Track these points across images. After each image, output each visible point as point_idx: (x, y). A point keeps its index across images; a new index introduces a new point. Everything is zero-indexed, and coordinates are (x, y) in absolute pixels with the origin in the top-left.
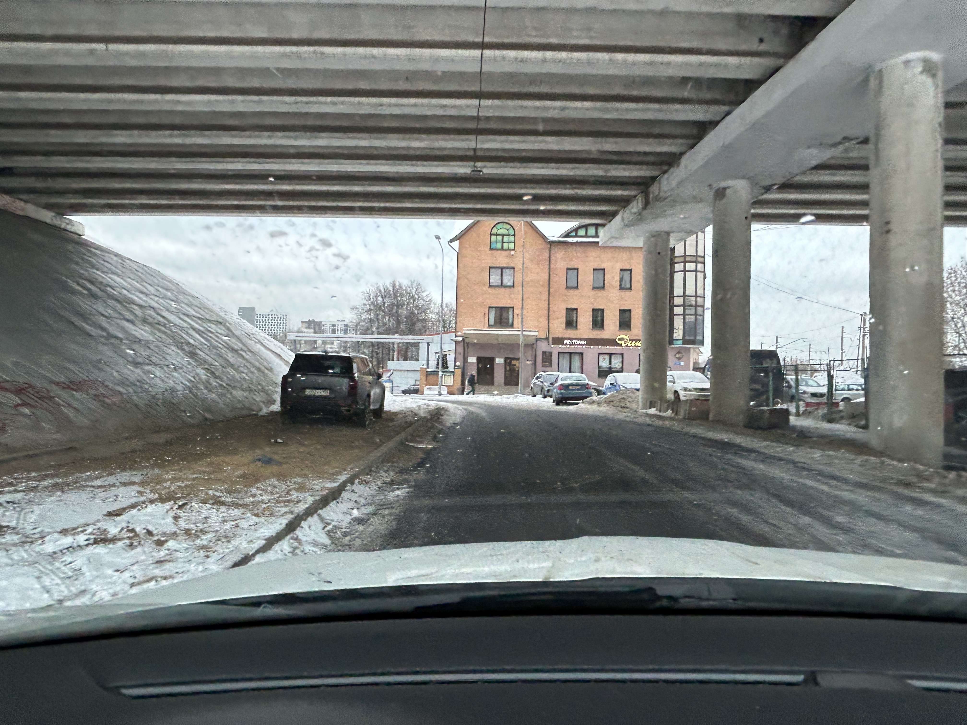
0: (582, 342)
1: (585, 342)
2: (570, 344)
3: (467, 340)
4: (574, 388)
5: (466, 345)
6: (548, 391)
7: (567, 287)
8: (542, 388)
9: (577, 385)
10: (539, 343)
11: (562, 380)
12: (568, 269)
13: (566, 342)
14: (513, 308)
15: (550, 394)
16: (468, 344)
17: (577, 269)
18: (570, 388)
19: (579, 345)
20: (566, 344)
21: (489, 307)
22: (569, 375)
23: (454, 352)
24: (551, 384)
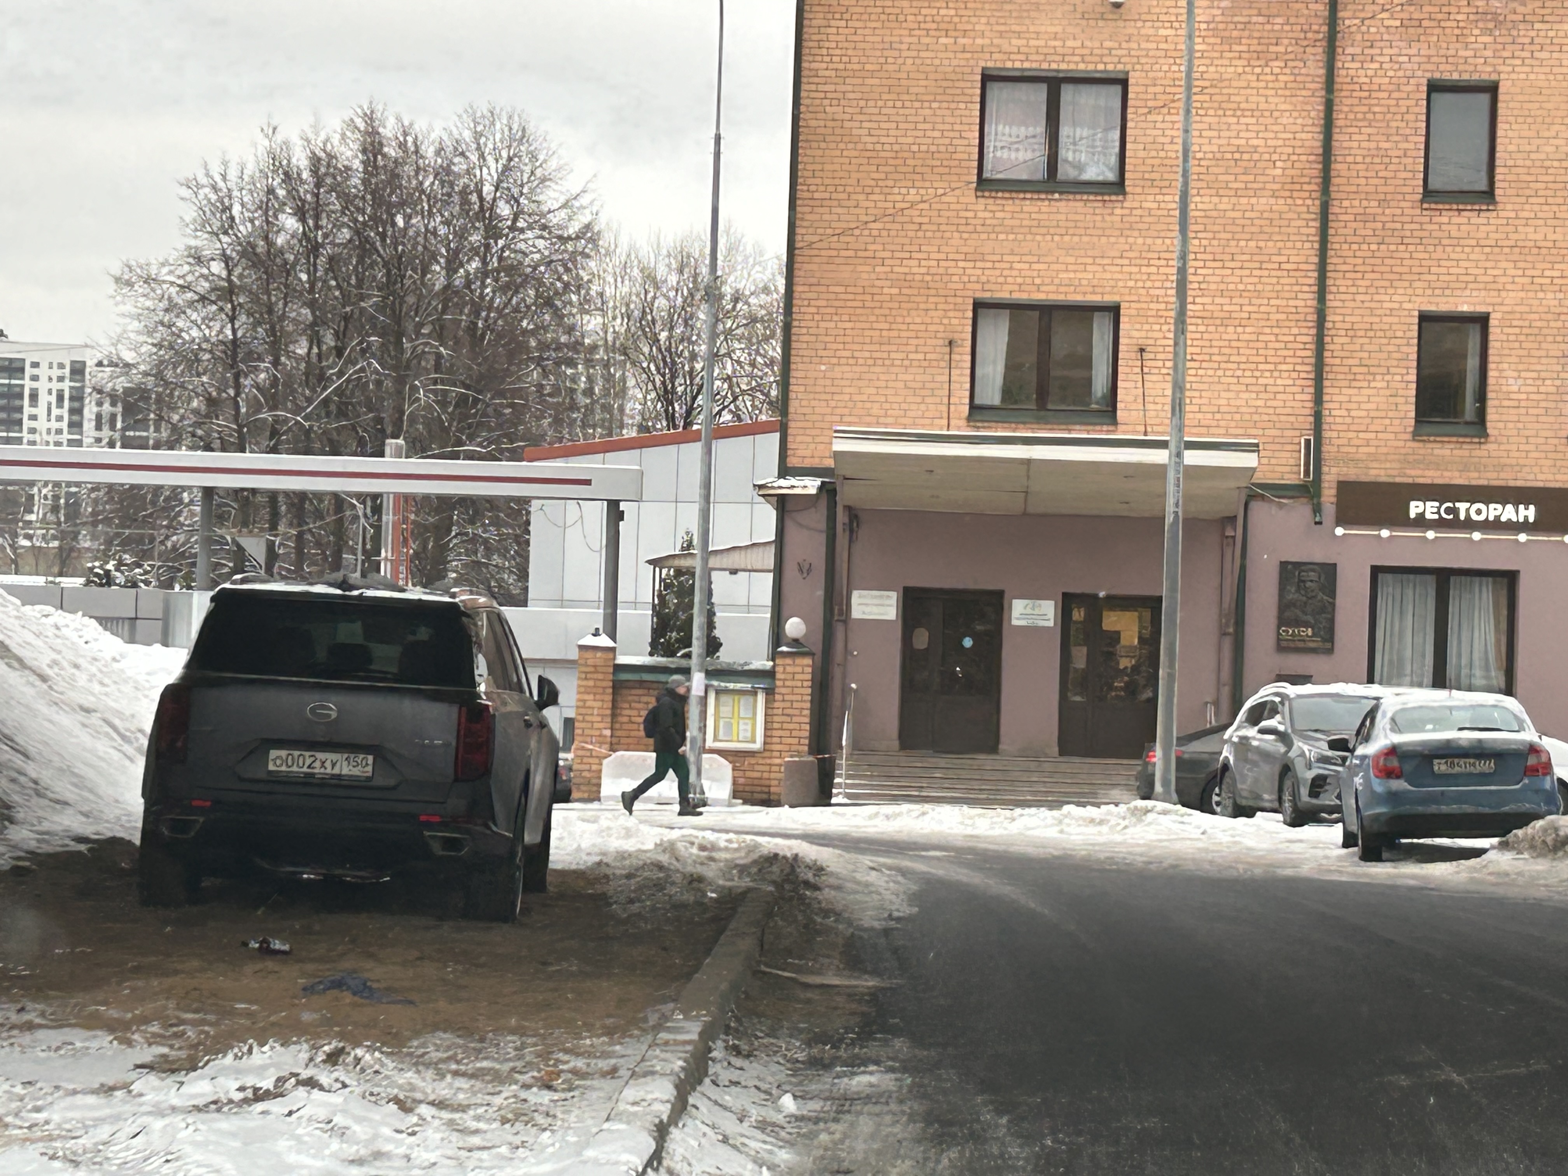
0: (1509, 513)
1: (1529, 513)
2: (1439, 524)
3: (847, 494)
4: (1462, 766)
5: (841, 517)
6: (1318, 784)
7: (1430, 194)
8: (1286, 769)
9: (1478, 752)
10: (1261, 513)
11: (1395, 725)
12: (1435, 87)
13: (1415, 508)
14: (1114, 311)
15: (1328, 799)
16: (853, 514)
17: (1492, 89)
18: (1440, 766)
19: (1496, 525)
20: (1421, 522)
21: (979, 306)
22: (1439, 697)
23: (768, 559)
24: (1335, 745)
